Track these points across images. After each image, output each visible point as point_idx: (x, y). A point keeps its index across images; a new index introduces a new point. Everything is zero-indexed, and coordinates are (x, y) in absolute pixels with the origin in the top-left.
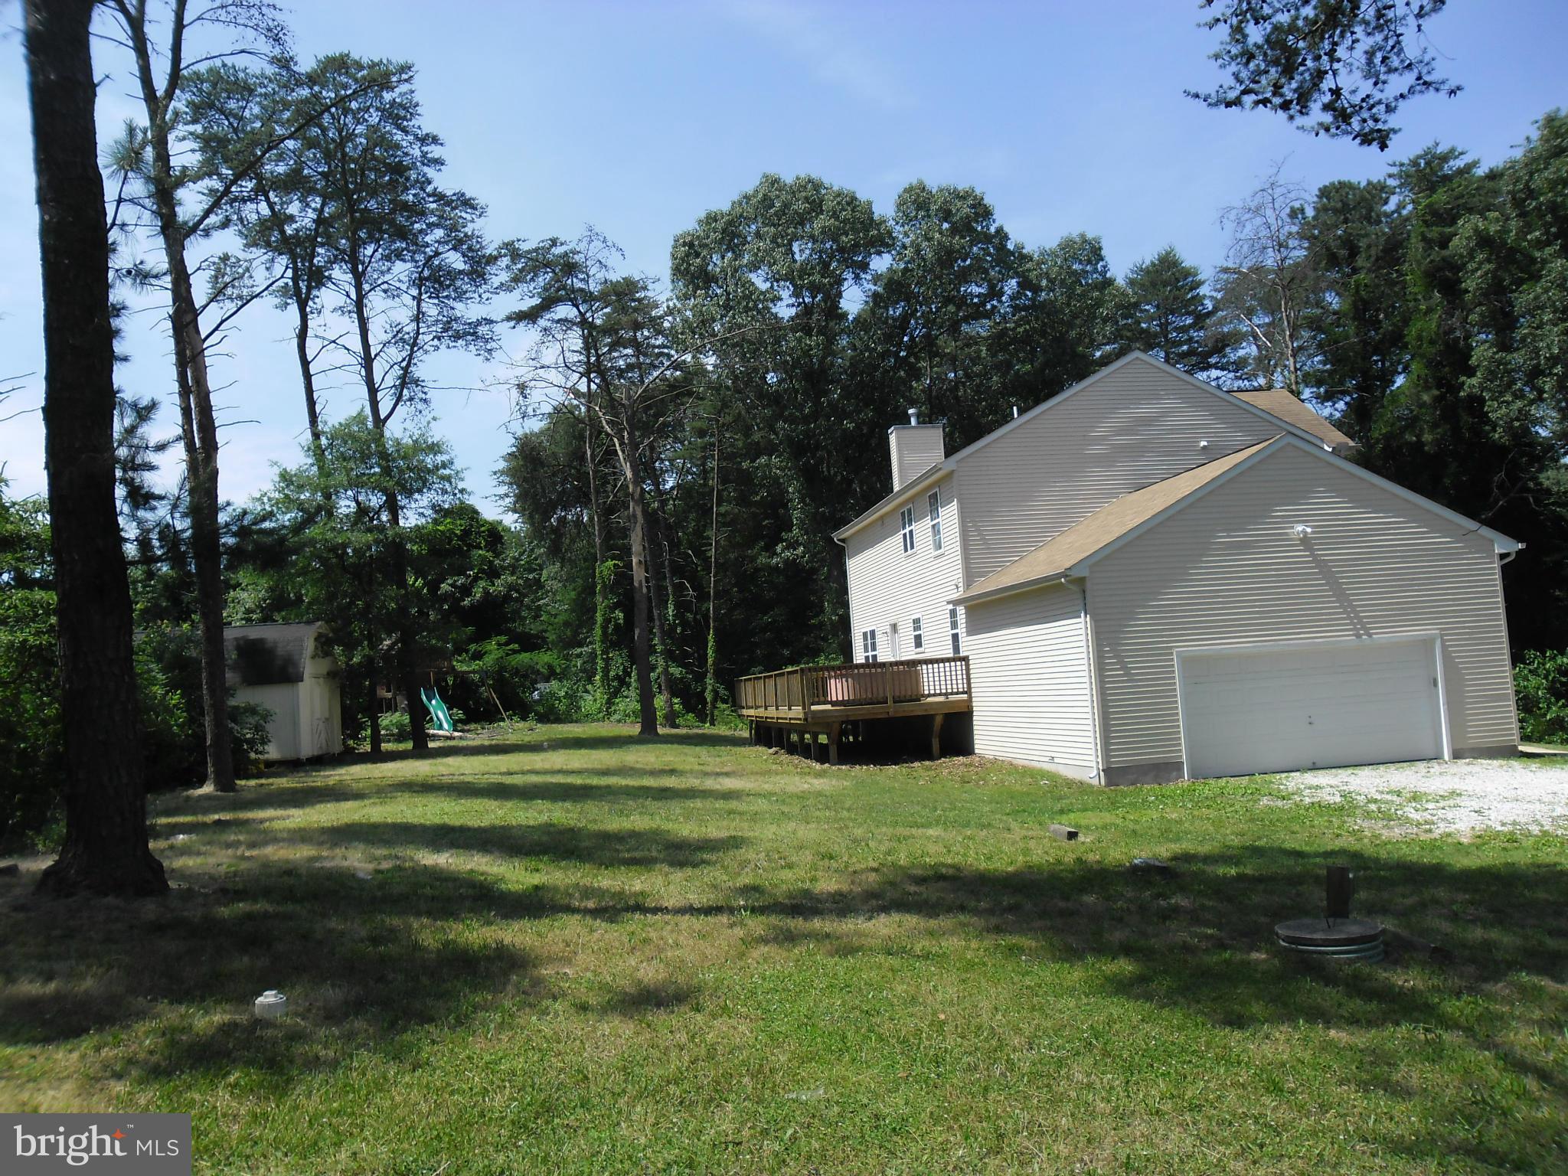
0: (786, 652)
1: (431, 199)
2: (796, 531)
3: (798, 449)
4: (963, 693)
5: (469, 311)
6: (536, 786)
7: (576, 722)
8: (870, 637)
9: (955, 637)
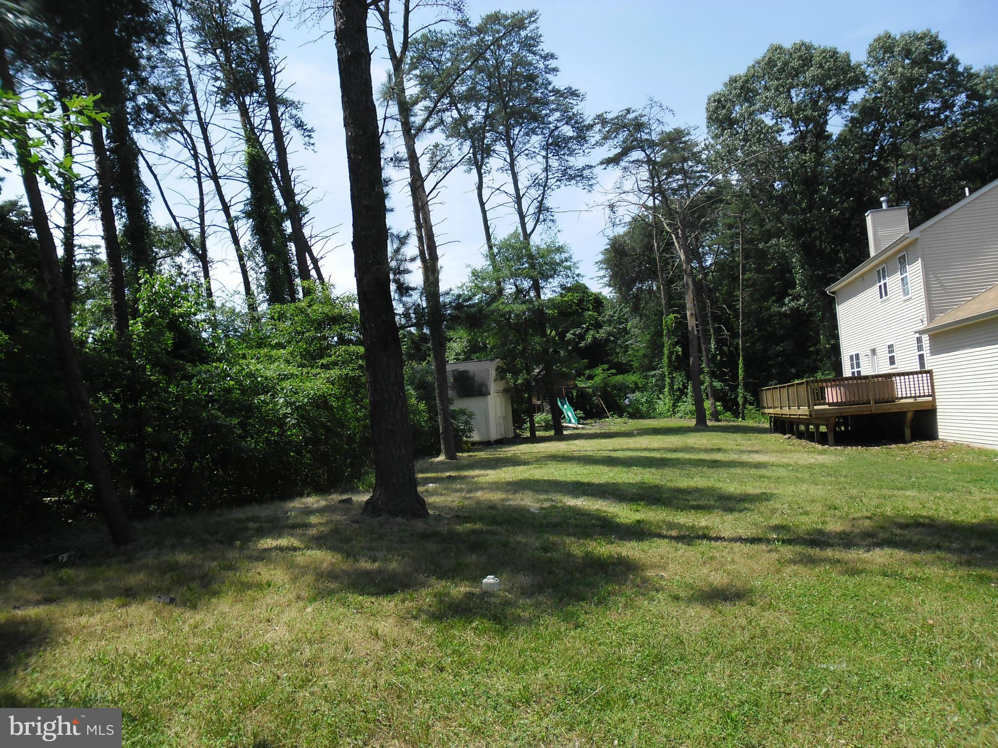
0: (793, 371)
1: (551, 94)
2: (798, 288)
3: (799, 232)
4: (929, 396)
5: (577, 161)
6: (631, 458)
7: (654, 418)
8: (856, 359)
9: (921, 357)
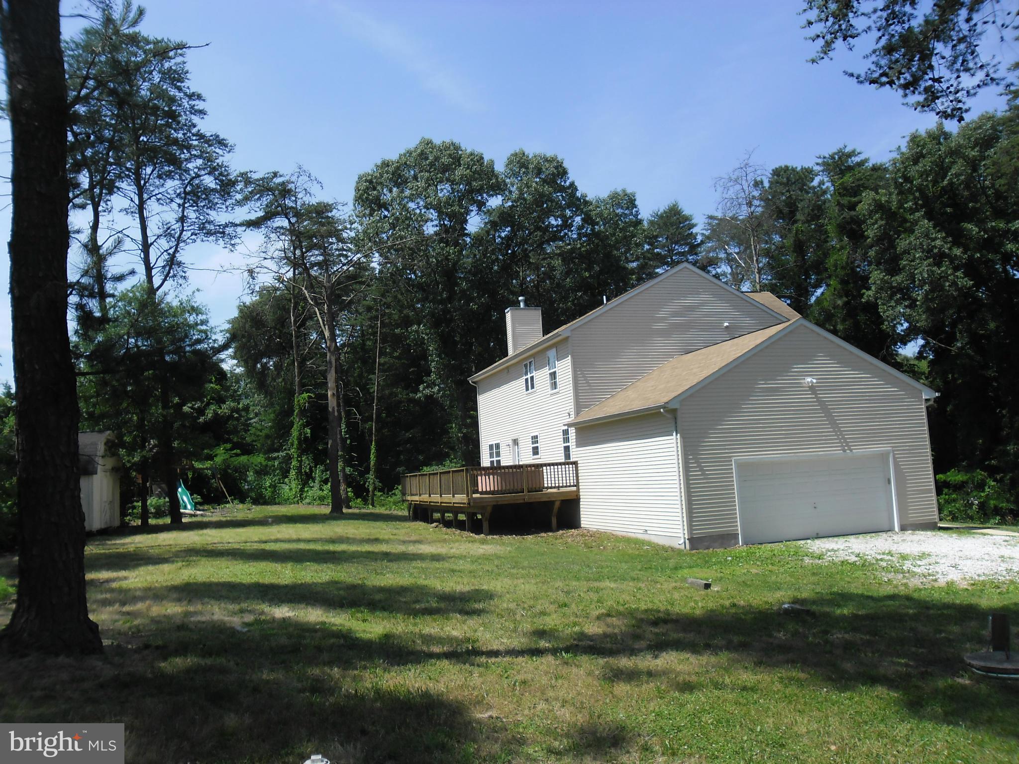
0: (421, 457)
1: (194, 138)
2: (433, 376)
4: (573, 486)
5: (220, 217)
7: (279, 504)
8: (495, 449)
9: (567, 449)
